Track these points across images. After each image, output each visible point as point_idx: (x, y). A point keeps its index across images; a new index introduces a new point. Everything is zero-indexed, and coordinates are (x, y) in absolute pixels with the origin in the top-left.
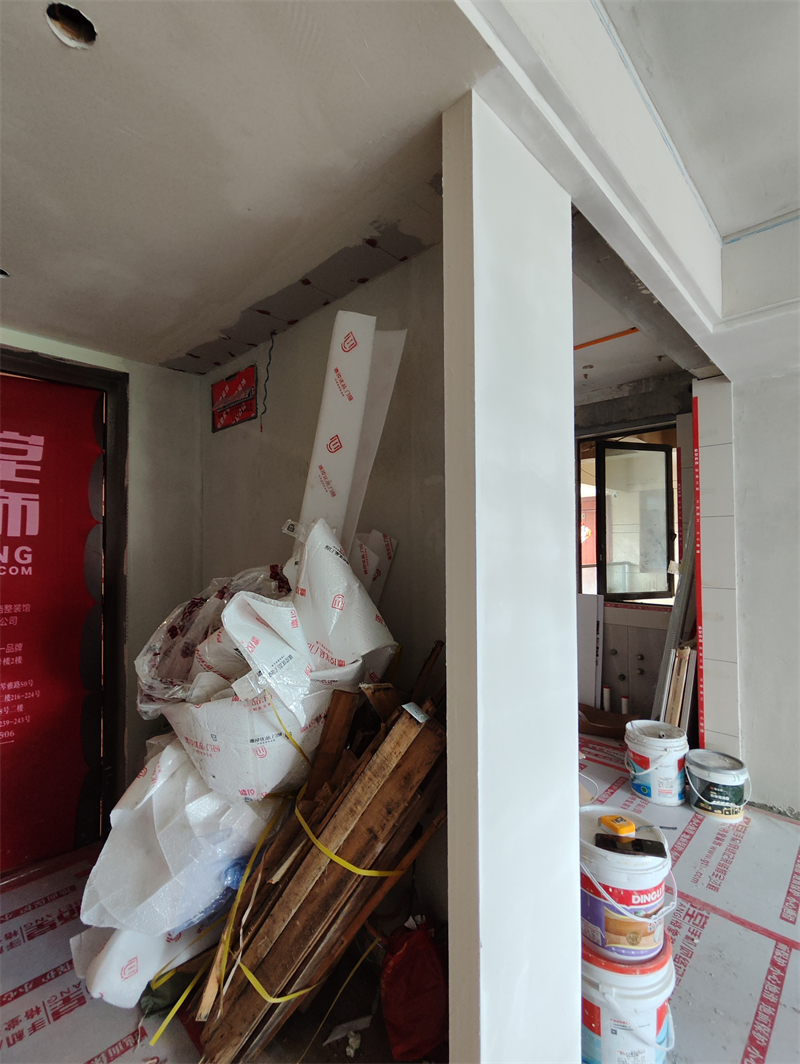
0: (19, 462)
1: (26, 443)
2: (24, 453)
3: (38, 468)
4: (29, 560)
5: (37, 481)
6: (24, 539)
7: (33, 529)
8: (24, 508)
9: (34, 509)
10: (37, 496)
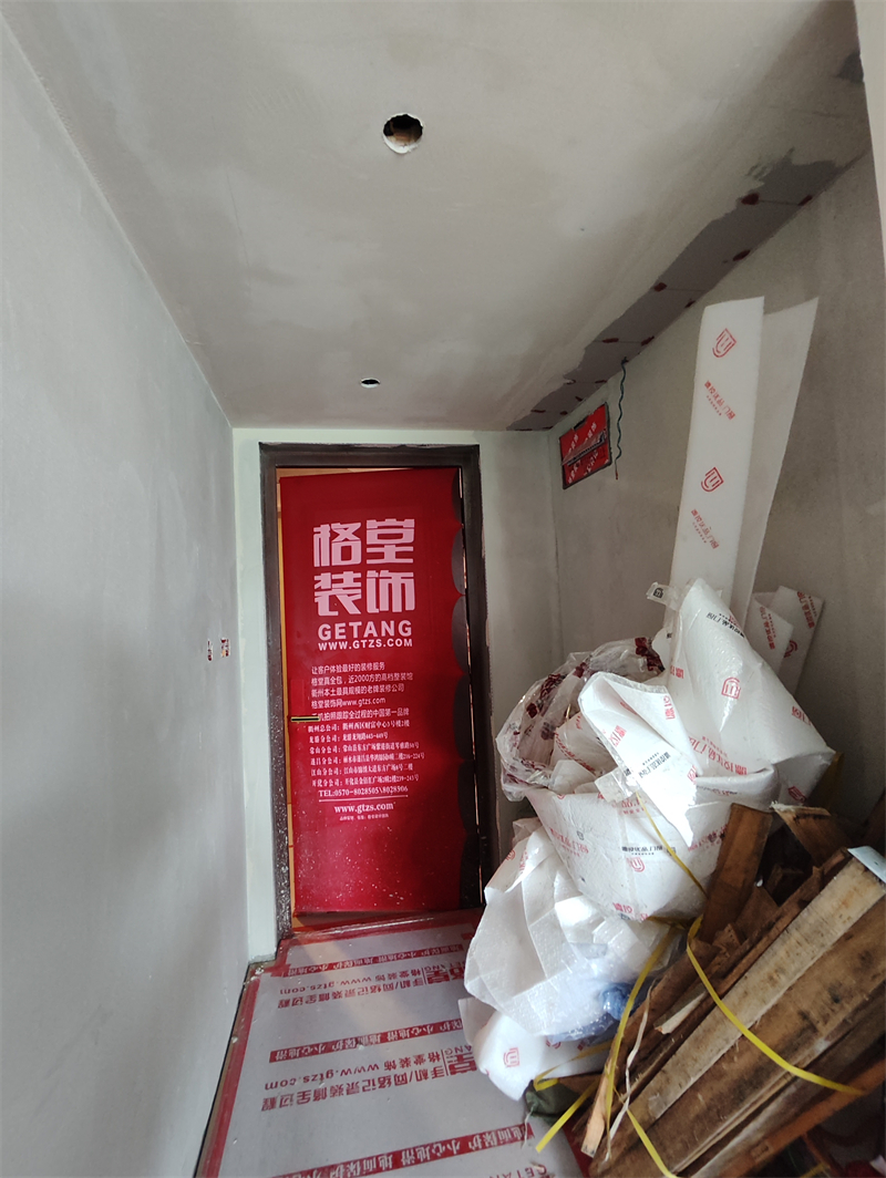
0: (397, 545)
1: (402, 527)
2: (400, 536)
3: (411, 549)
4: (409, 634)
5: (411, 561)
6: (405, 614)
7: (411, 606)
8: (403, 585)
9: (410, 585)
10: (411, 575)
